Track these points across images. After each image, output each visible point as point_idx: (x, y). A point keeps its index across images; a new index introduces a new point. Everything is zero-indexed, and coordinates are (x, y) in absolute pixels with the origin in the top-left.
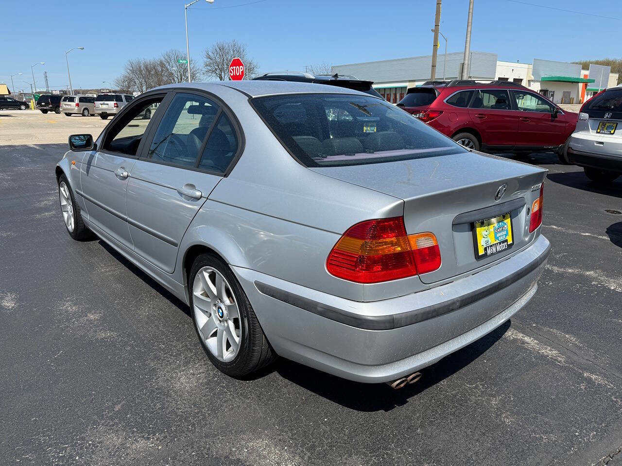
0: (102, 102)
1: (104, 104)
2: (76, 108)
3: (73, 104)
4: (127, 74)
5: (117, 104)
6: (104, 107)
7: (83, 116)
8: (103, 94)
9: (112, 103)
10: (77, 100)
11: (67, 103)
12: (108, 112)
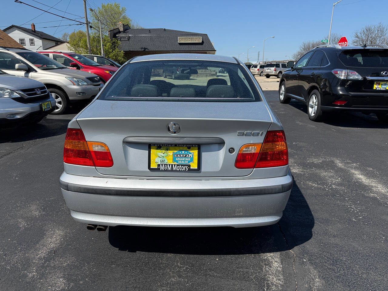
0: (268, 68)
1: (269, 69)
2: (257, 72)
3: (256, 69)
4: (300, 50)
5: (276, 69)
6: (269, 70)
7: (260, 76)
8: (269, 63)
9: (273, 69)
10: (258, 67)
11: (253, 69)
12: (270, 74)
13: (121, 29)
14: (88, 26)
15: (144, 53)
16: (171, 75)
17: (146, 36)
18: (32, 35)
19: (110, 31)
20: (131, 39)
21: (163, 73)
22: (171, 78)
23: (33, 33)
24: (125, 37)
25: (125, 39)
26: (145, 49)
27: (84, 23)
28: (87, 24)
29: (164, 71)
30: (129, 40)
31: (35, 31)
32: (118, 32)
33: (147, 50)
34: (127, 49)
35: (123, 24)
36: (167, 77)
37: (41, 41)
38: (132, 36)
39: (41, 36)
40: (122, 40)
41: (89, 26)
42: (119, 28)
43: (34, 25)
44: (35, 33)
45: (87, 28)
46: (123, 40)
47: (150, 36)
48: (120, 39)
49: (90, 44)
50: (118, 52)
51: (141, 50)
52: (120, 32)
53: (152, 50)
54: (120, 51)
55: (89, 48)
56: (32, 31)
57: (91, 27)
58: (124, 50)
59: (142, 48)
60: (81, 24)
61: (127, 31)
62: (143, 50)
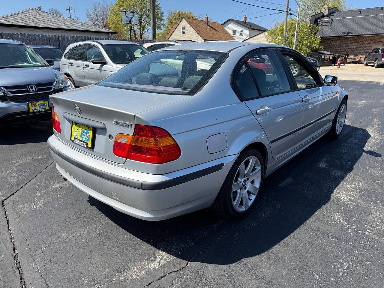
13: (326, 13)
14: (287, 14)
15: (347, 38)
16: (374, 62)
17: (353, 18)
18: (242, 26)
19: (311, 16)
20: (333, 23)
21: (364, 60)
22: (373, 66)
23: (244, 24)
24: (327, 21)
25: (327, 24)
26: (348, 33)
27: (284, 11)
28: (287, 12)
29: (365, 57)
30: (331, 24)
31: (246, 23)
32: (320, 17)
33: (350, 34)
34: (326, 35)
35: (329, 8)
36: (369, 64)
37: (249, 31)
38: (336, 20)
39: (250, 27)
40: (323, 25)
41: (289, 14)
42: (324, 12)
43: (246, 17)
44: (245, 25)
45: (286, 16)
46: (325, 25)
47: (358, 18)
48: (321, 24)
49: (286, 32)
50: (314, 38)
51: (343, 35)
52: (323, 16)
53: (357, 34)
54: (316, 38)
55: (285, 36)
56: (244, 23)
57: (291, 14)
58: (321, 36)
59: (344, 33)
60: (282, 12)
61: (333, 14)
62: (345, 35)
